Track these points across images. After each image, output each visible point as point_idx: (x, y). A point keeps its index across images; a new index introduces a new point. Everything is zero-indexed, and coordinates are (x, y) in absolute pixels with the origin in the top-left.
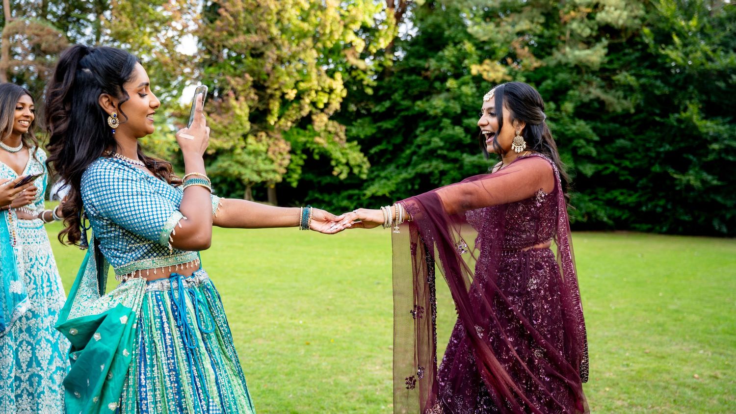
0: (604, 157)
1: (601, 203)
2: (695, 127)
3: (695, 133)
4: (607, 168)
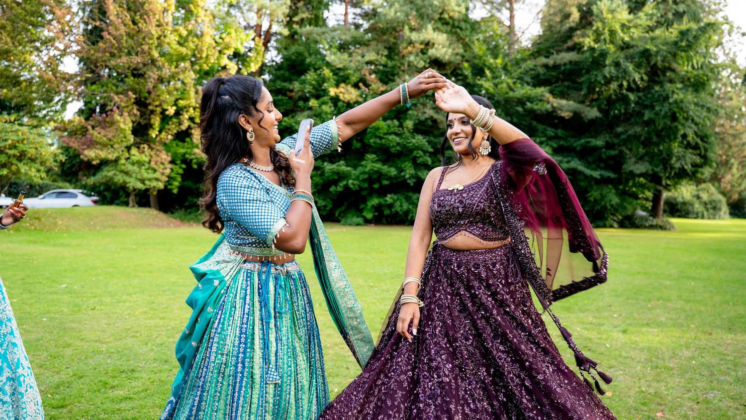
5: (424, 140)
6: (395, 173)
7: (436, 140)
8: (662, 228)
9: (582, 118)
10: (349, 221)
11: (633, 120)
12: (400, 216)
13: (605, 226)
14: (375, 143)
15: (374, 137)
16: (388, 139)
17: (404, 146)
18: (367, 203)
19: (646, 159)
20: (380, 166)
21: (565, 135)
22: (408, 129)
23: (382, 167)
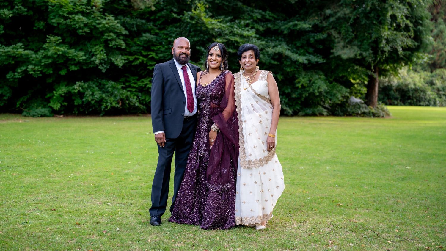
0: (134, 49)
1: (134, 90)
2: (203, 24)
3: (203, 28)
4: (137, 59)
5: (116, 21)
6: (84, 58)
7: (133, 22)
8: (374, 115)
10: (32, 112)
13: (314, 115)
14: (59, 24)
15: (57, 16)
16: (73, 19)
17: (93, 27)
18: (54, 92)
19: (356, 42)
20: (66, 49)
21: (273, 17)
22: (98, 8)
23: (68, 51)
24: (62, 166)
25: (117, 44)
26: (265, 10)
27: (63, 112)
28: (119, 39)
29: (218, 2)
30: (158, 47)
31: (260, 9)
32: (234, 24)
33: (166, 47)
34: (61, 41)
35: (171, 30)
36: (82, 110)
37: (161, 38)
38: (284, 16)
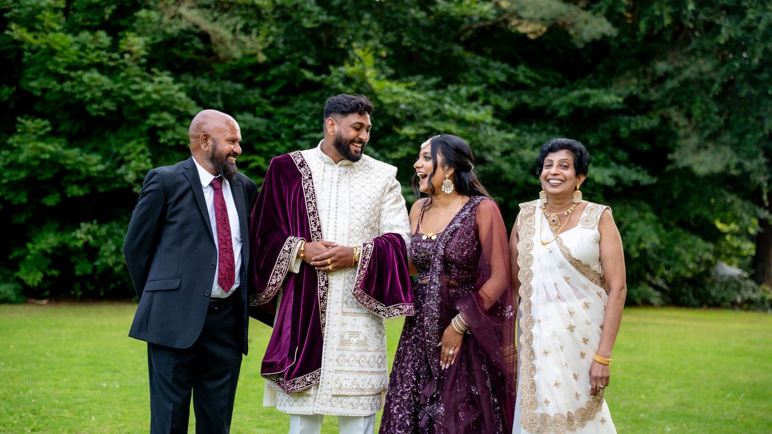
2: (372, 94)
5: (177, 87)
6: (101, 167)
7: (215, 88)
9: (568, 36)
11: (694, 44)
12: (120, 277)
14: (44, 91)
15: (42, 74)
16: (79, 80)
17: (123, 100)
18: (29, 245)
19: (727, 137)
20: (60, 149)
21: (534, 80)
22: (135, 56)
23: (65, 152)
24: (45, 418)
25: (177, 137)
26: (514, 64)
27: (47, 293)
28: (182, 125)
29: (409, 44)
30: (272, 144)
31: (503, 61)
32: (444, 94)
33: (289, 144)
34: (49, 129)
35: (301, 107)
36: (90, 287)
37: (278, 124)
38: (559, 76)
